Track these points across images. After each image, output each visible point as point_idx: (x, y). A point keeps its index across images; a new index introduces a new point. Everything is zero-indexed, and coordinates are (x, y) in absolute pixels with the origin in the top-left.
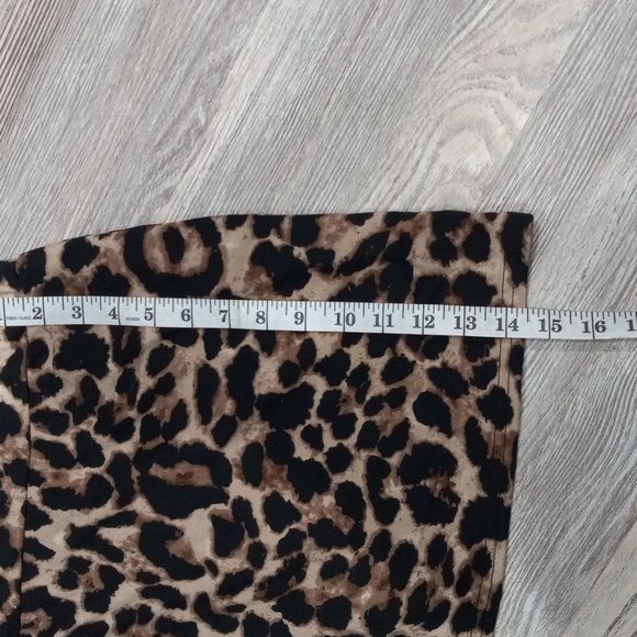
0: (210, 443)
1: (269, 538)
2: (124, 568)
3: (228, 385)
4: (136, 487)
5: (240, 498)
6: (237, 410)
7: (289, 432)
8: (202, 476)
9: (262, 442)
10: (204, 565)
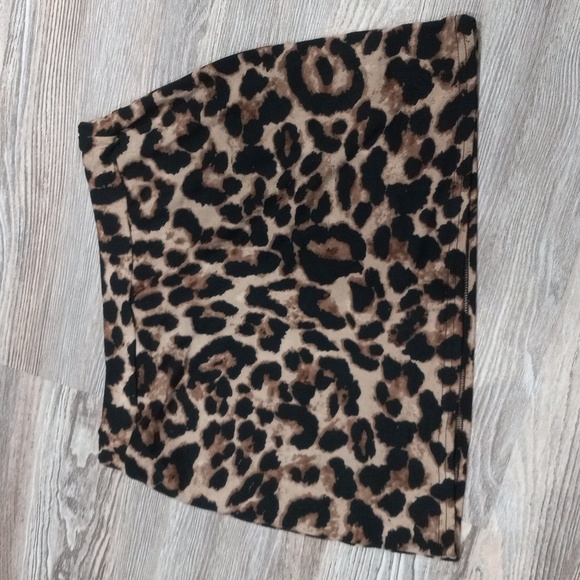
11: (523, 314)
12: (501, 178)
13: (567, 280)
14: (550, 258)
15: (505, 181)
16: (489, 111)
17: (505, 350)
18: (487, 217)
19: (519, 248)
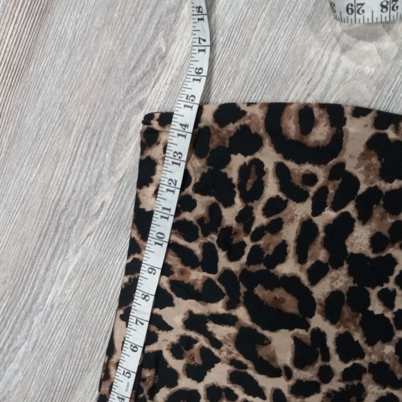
0: (304, 278)
1: (337, 365)
2: (220, 353)
3: (325, 239)
4: (241, 299)
5: (318, 329)
6: (330, 260)
7: (369, 289)
8: (290, 305)
9: (345, 292)
10: (282, 369)
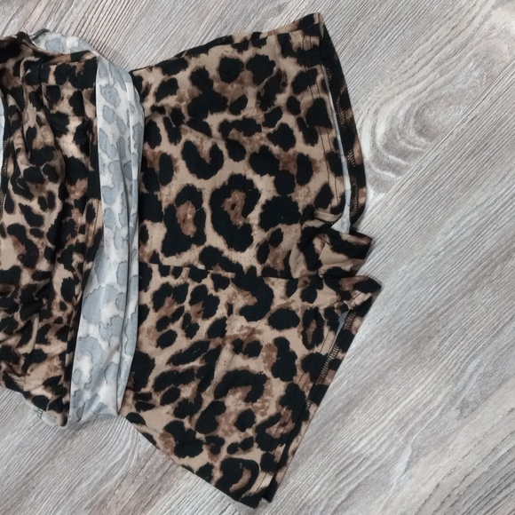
11: (424, 412)
12: (469, 285)
13: (479, 404)
14: (475, 377)
15: (471, 290)
16: (491, 222)
17: (392, 434)
18: (439, 312)
19: (452, 354)
